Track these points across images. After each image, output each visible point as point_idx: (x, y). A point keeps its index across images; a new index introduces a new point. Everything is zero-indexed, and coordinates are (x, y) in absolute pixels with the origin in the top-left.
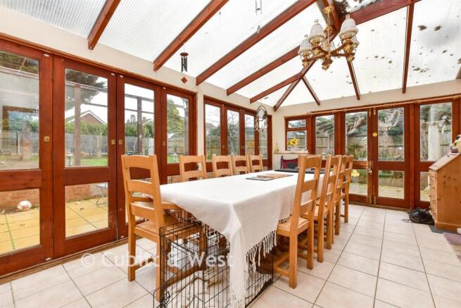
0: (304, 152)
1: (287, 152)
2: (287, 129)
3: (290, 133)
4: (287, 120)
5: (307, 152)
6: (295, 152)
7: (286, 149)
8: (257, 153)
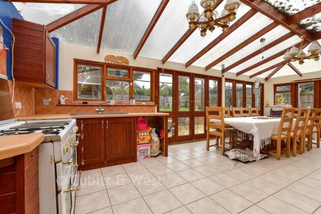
0: (289, 106)
1: (275, 106)
2: (275, 92)
3: (277, 94)
4: (275, 86)
5: (291, 106)
6: (282, 106)
7: (274, 104)
8: (253, 106)
